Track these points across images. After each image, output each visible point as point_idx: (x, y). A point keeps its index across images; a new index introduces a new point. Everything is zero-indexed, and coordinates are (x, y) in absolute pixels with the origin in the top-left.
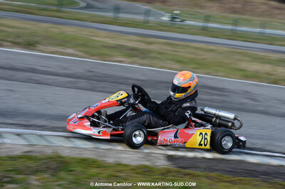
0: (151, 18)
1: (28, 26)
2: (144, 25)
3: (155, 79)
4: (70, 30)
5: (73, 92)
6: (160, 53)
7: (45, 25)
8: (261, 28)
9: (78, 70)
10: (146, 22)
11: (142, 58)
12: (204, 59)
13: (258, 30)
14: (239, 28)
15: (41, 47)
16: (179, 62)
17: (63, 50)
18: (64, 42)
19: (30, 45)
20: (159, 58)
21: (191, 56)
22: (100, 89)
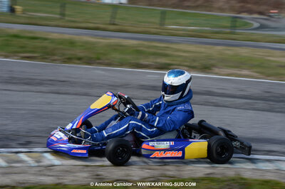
1: (203, 50)
4: (244, 52)
5: (251, 113)
7: (219, 48)
9: (255, 91)
15: (216, 70)
17: (239, 72)
18: (240, 64)
19: (206, 68)
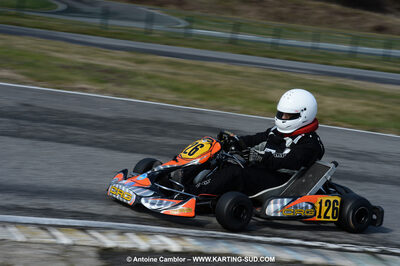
0: (155, 27)
2: (146, 36)
3: (129, 116)
6: (149, 77)
8: (314, 40)
10: (148, 32)
11: (120, 84)
12: (215, 85)
13: (309, 44)
14: (281, 41)
16: (176, 90)
20: (144, 85)
21: (197, 81)
22: (29, 134)
